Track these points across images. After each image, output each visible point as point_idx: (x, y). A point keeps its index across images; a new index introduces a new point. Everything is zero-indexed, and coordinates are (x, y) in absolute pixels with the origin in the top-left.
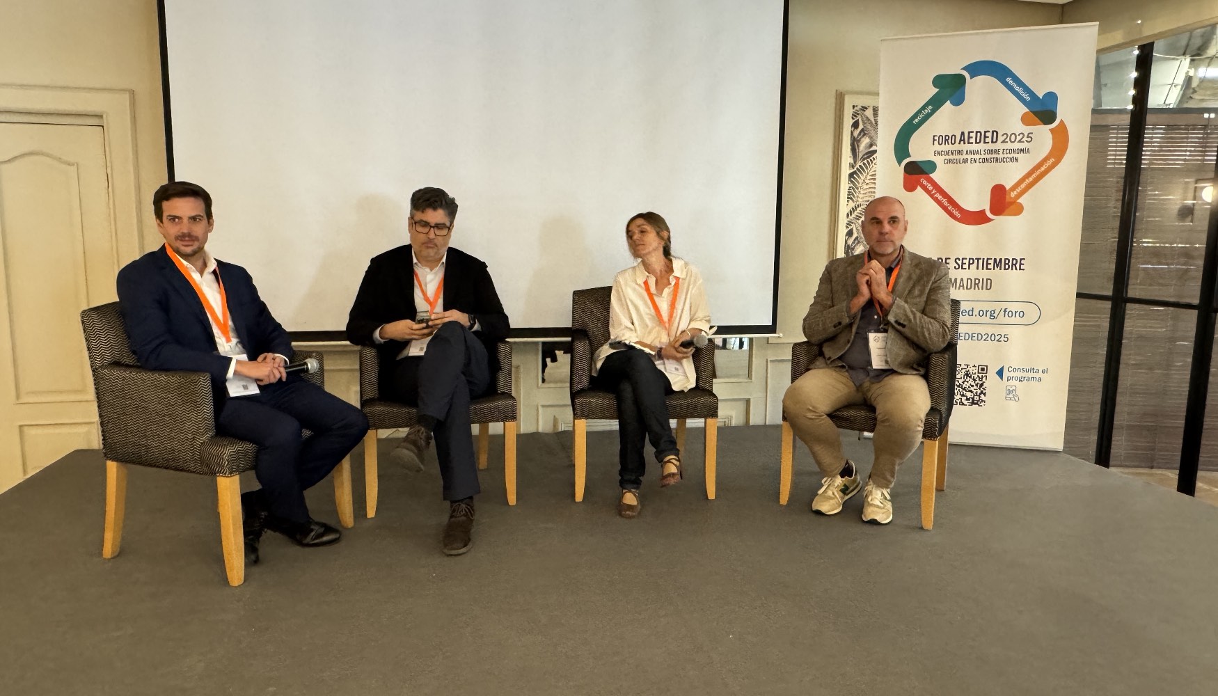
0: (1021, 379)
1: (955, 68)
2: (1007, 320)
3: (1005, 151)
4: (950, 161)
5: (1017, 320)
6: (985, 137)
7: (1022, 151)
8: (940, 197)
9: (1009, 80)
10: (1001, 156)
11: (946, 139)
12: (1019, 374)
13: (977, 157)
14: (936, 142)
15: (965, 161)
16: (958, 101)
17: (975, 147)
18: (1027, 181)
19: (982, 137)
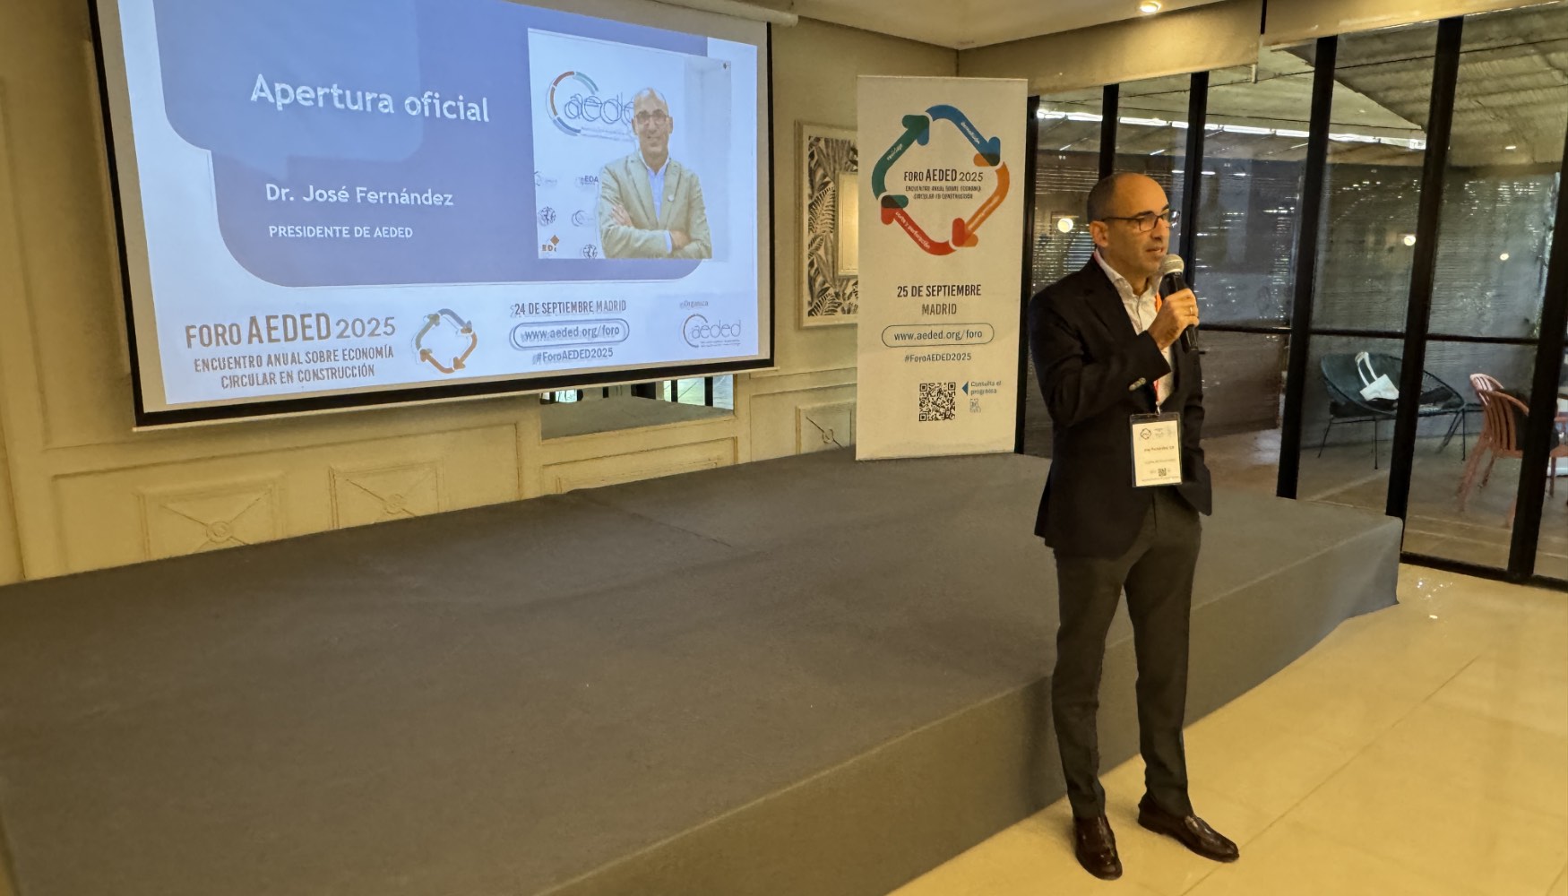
0: (981, 392)
1: (921, 111)
2: (970, 340)
3: (964, 188)
4: (919, 196)
5: (976, 340)
6: (947, 175)
7: (975, 189)
8: (912, 230)
9: (963, 124)
10: (960, 192)
11: (915, 176)
12: (979, 388)
13: (941, 193)
14: (907, 178)
15: (932, 196)
16: (924, 141)
17: (938, 184)
18: (980, 216)
19: (943, 175)
